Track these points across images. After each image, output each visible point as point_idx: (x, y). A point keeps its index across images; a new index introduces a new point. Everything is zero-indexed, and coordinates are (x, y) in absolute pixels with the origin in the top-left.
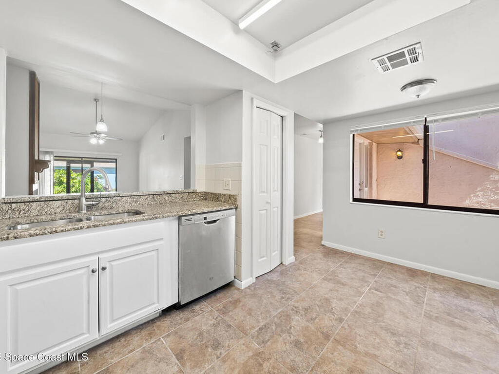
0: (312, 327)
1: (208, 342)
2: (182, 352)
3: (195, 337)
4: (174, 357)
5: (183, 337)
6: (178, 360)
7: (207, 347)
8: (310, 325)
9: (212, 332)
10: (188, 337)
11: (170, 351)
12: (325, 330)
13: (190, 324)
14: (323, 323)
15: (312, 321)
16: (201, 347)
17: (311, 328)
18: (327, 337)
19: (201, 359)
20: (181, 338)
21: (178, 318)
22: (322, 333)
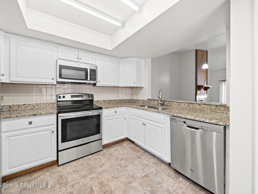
1: (155, 188)
2: (147, 177)
3: (157, 181)
4: (145, 174)
5: (156, 176)
6: (143, 176)
7: (151, 187)
9: (162, 189)
10: (157, 178)
11: (148, 172)
13: (165, 177)
16: (151, 185)
19: (144, 185)
20: (156, 175)
21: (169, 171)
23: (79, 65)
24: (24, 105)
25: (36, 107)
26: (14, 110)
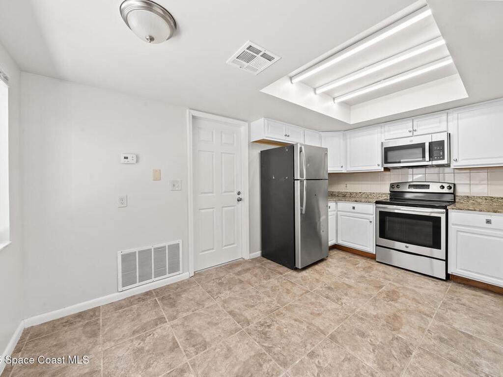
0: (348, 349)
8: (351, 352)
12: (333, 345)
14: (335, 353)
15: (348, 356)
17: (350, 348)
18: (332, 337)
22: (337, 342)
23: (411, 141)
24: (360, 193)
25: (369, 196)
26: (353, 197)
